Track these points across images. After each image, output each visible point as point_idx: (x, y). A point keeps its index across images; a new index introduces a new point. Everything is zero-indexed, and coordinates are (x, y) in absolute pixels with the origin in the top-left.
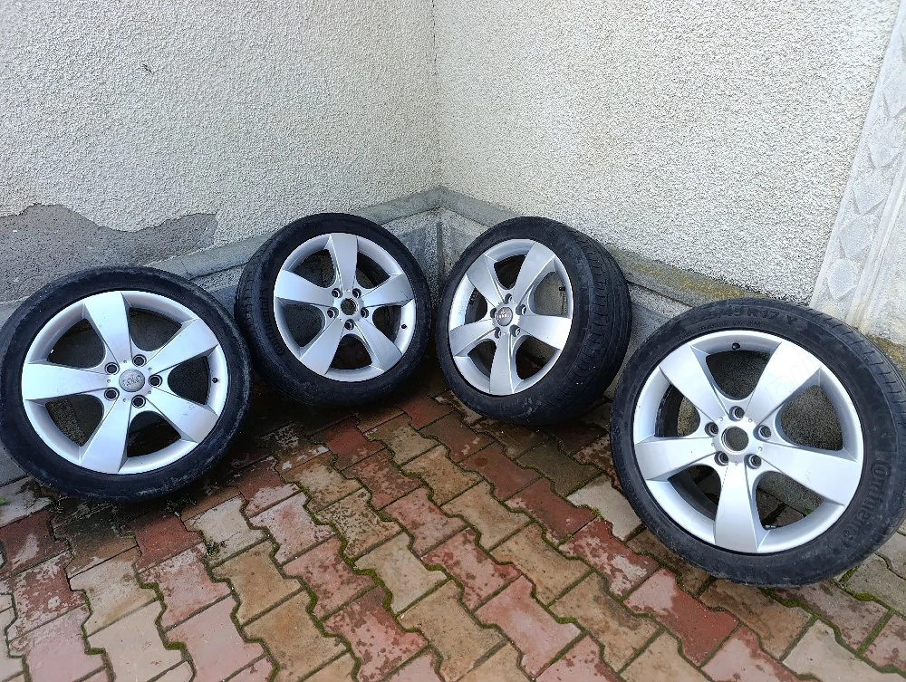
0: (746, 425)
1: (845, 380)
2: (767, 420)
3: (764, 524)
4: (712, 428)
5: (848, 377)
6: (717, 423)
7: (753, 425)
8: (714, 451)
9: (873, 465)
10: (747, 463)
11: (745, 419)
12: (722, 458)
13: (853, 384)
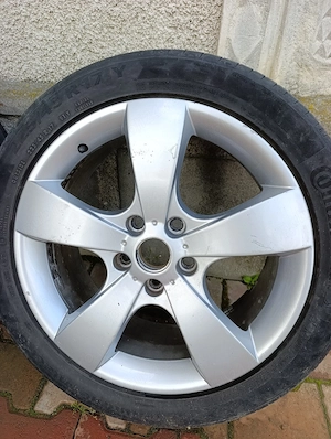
0: (154, 230)
1: (222, 102)
2: (171, 210)
3: (245, 328)
4: (122, 260)
5: (222, 96)
6: (122, 251)
7: (161, 226)
8: (140, 284)
9: (312, 180)
10: (182, 273)
11: (148, 225)
12: (155, 286)
13: (232, 101)
